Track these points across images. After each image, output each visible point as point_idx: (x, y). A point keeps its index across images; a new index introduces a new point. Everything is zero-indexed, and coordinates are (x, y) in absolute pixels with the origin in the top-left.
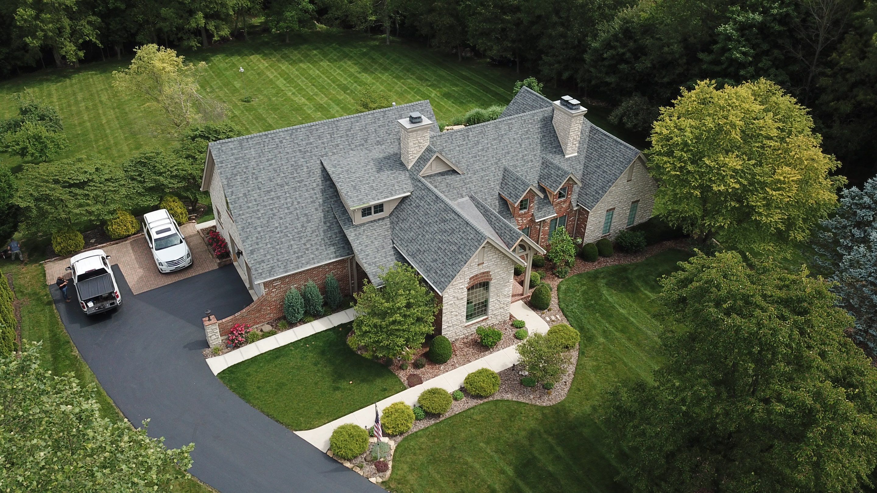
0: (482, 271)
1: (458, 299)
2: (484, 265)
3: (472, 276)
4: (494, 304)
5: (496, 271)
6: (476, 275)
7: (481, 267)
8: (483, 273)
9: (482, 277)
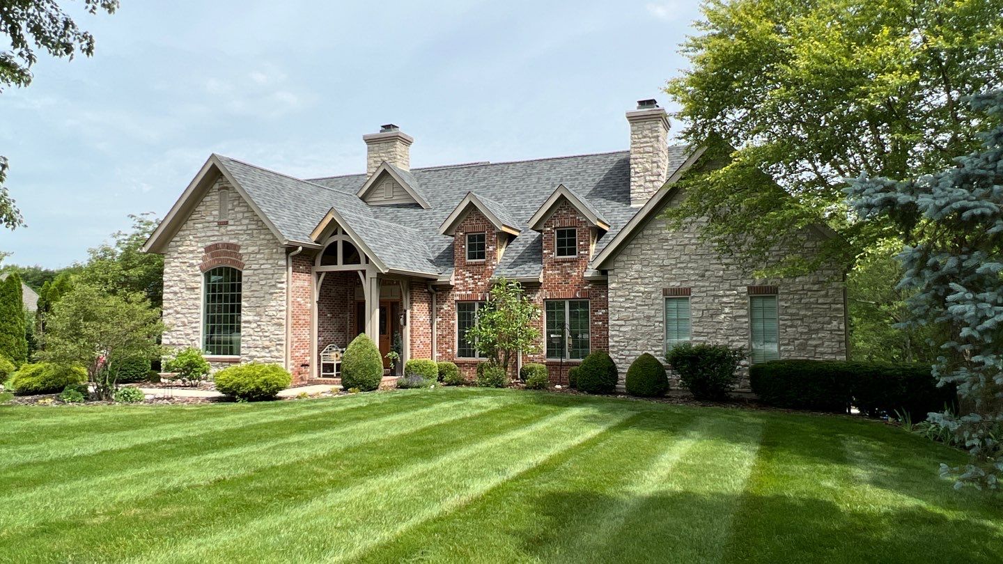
0: (225, 239)
1: (188, 289)
2: (229, 228)
3: (209, 244)
4: (251, 332)
5: (251, 249)
6: (216, 246)
7: (223, 230)
8: (228, 246)
9: (226, 254)
